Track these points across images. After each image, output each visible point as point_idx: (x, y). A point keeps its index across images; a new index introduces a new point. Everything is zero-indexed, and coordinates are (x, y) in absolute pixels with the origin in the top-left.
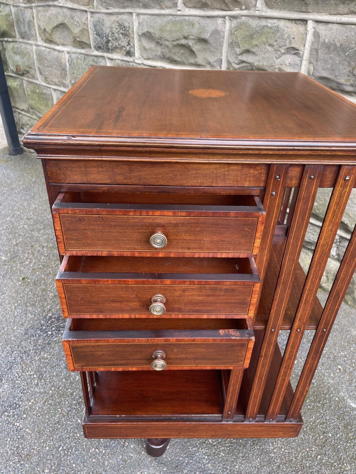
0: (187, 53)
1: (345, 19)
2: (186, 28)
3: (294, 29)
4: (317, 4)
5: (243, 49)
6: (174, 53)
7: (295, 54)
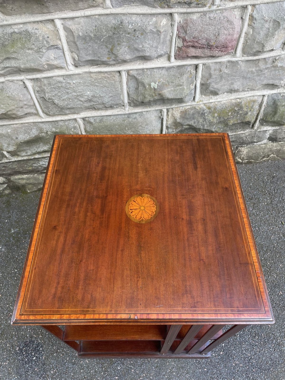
1: (88, 12)
3: (45, 30)
4: (57, 4)
7: (55, 49)
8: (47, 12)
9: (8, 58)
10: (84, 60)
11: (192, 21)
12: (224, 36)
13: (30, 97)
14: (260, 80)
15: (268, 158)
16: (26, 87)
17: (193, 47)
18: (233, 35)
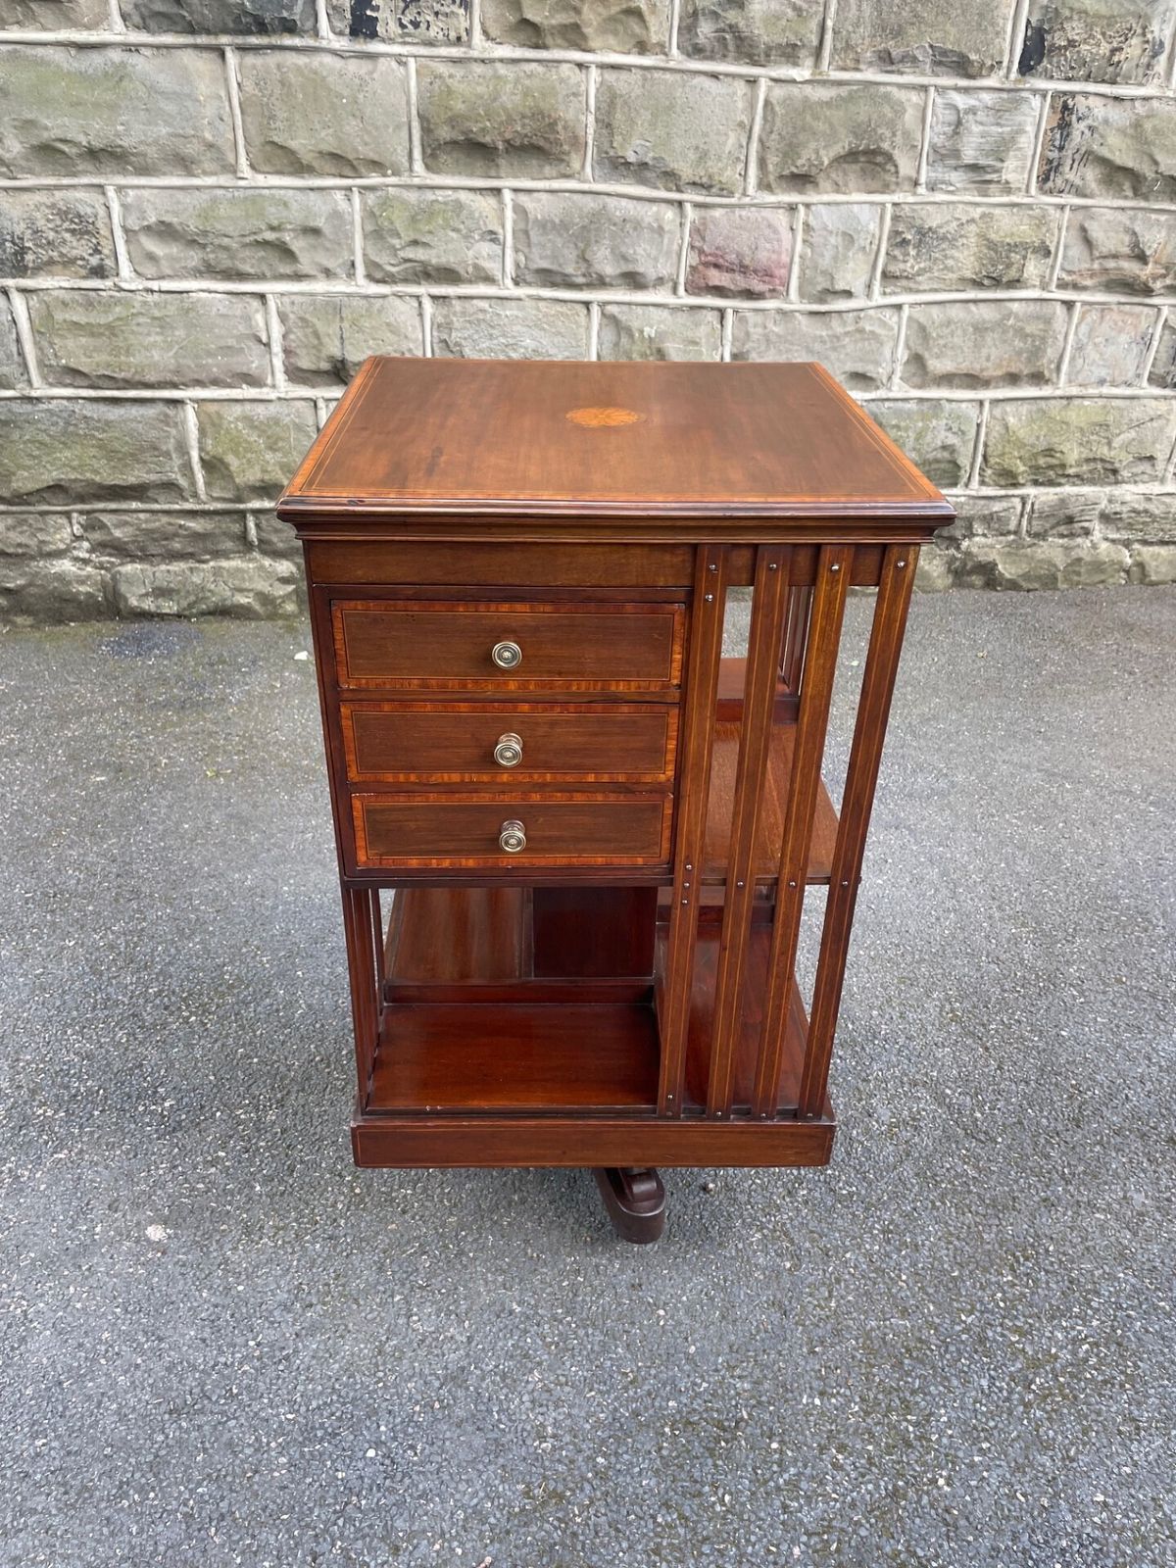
0: (273, 257)
1: (556, 184)
2: (273, 210)
3: (484, 205)
5: (407, 239)
6: (243, 260)
7: (492, 240)
8: (495, 174)
9: (415, 243)
10: (535, 266)
11: (714, 220)
12: (765, 254)
14: (838, 359)
16: (421, 315)
17: (716, 266)
18: (780, 253)
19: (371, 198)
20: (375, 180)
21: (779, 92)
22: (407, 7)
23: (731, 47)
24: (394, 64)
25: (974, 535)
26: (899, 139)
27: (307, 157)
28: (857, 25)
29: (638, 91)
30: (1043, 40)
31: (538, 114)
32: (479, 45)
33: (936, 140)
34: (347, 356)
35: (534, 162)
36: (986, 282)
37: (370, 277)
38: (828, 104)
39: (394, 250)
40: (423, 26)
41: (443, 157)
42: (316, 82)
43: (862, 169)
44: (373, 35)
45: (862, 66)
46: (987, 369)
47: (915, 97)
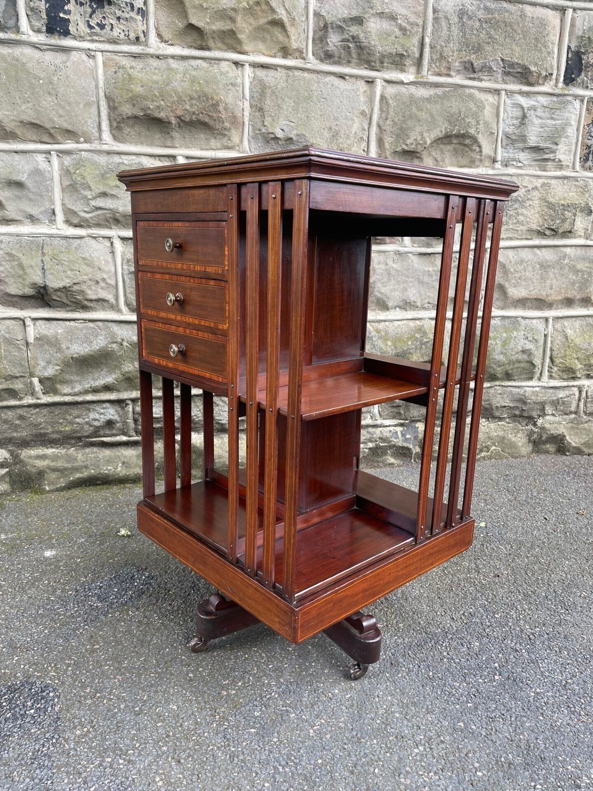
5: (98, 191)
8: (170, 145)
9: (104, 194)
13: (113, 270)
15: (489, 453)
16: (113, 252)
19: (67, 160)
20: (69, 145)
21: (391, 90)
22: (93, 12)
23: (354, 55)
24: (84, 57)
25: (545, 415)
26: (481, 127)
27: (10, 126)
28: (448, 41)
29: (284, 85)
30: (580, 59)
31: (203, 97)
32: (154, 45)
33: (507, 130)
34: (48, 283)
35: (202, 136)
36: (547, 232)
37: (68, 222)
38: (428, 100)
39: (87, 200)
40: (108, 28)
41: (127, 130)
42: (18, 66)
43: (455, 149)
44: (66, 33)
45: (452, 73)
46: (551, 295)
47: (490, 98)
